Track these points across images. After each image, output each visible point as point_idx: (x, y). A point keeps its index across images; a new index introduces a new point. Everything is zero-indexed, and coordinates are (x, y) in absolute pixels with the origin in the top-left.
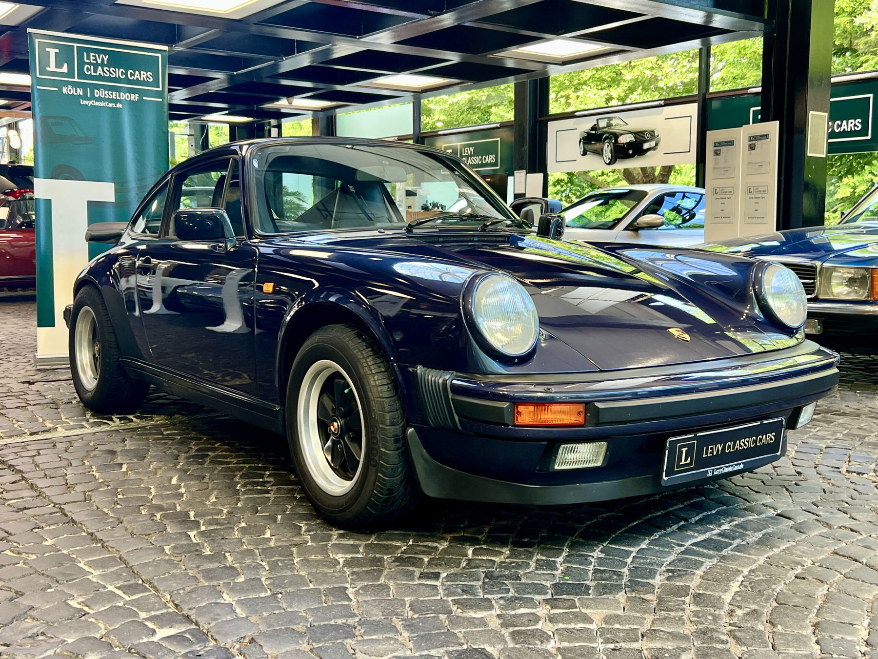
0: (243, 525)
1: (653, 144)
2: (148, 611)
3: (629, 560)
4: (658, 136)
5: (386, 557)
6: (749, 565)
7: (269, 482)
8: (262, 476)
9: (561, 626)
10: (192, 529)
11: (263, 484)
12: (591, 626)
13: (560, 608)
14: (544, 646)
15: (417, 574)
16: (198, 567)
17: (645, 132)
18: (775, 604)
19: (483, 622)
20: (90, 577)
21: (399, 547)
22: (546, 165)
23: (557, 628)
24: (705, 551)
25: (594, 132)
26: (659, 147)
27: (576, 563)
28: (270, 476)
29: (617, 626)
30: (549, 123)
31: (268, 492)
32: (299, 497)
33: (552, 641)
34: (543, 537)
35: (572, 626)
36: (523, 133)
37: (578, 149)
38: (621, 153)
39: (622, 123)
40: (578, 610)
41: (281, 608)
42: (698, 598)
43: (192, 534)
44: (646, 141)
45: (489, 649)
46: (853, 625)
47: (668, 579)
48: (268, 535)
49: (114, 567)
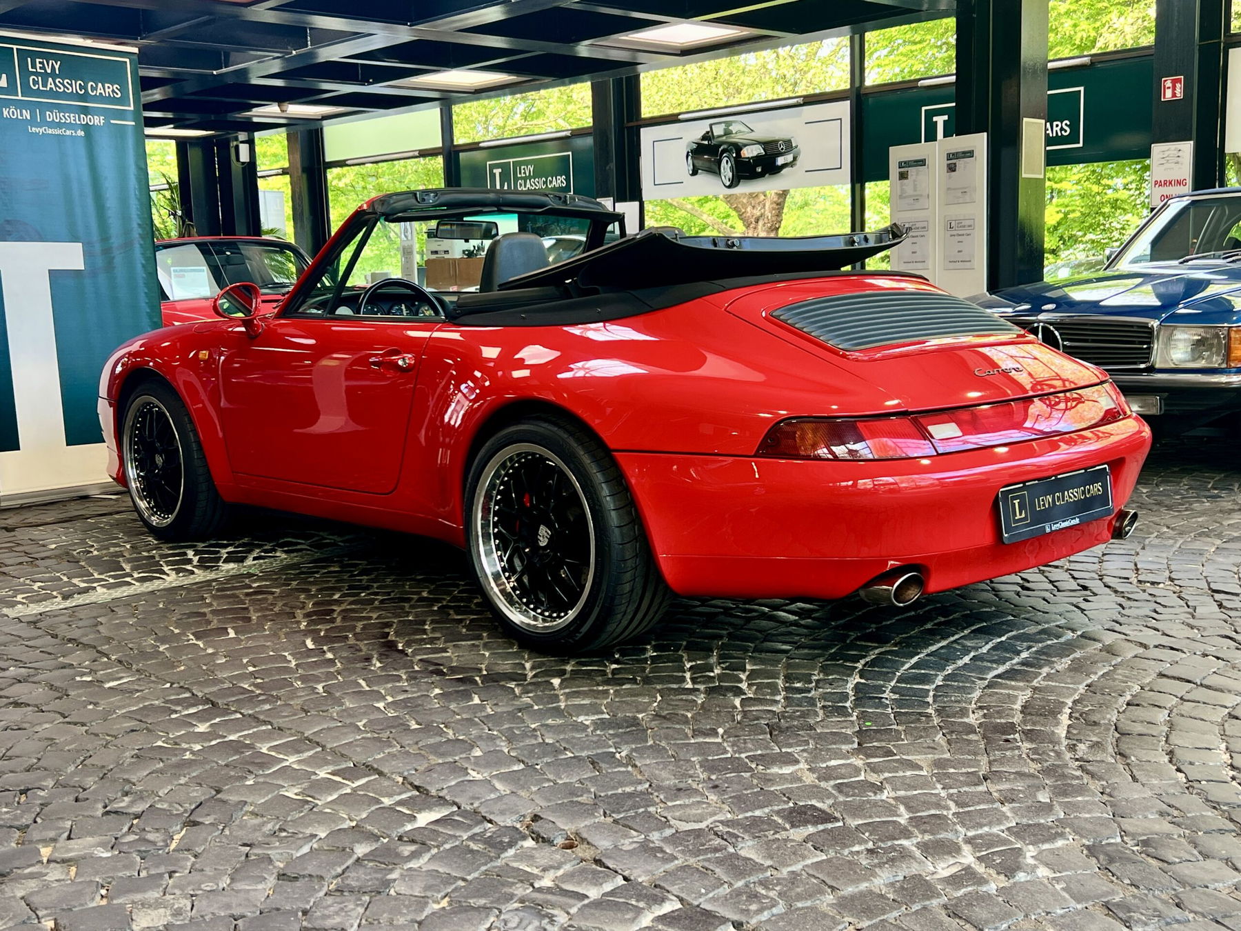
0: (437, 691)
1: (789, 158)
2: (390, 795)
3: (930, 700)
4: (796, 147)
5: (640, 716)
6: (1072, 695)
7: (438, 639)
8: (424, 632)
9: (887, 775)
10: (378, 701)
11: (432, 640)
12: (922, 773)
13: (877, 757)
14: (878, 797)
15: (690, 733)
16: (417, 743)
17: (778, 141)
18: (1117, 735)
19: (795, 778)
20: (287, 764)
21: (650, 703)
22: (640, 191)
23: (882, 777)
24: (1013, 683)
25: (706, 142)
26: (798, 162)
27: (871, 707)
28: (433, 630)
29: (952, 770)
30: (642, 130)
31: (444, 650)
32: (487, 654)
33: (886, 791)
34: (818, 681)
35: (901, 774)
36: (607, 145)
37: (686, 167)
38: (746, 171)
39: (748, 130)
40: (898, 757)
41: (549, 780)
42: (1029, 735)
43: (381, 705)
44: (781, 154)
45: (819, 805)
46: (1210, 749)
47: (985, 716)
48: (477, 701)
49: (309, 750)
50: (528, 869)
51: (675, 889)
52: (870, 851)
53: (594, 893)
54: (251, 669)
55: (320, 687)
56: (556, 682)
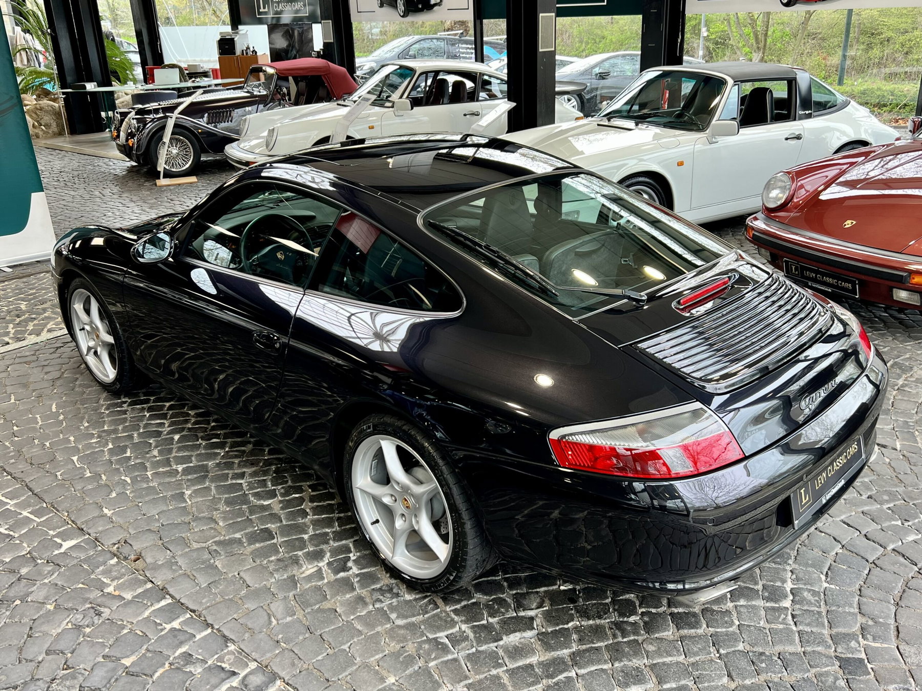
0: (110, 446)
2: (54, 530)
7: (125, 402)
10: (74, 455)
11: (121, 405)
15: (230, 476)
16: (84, 488)
20: (8, 507)
21: (219, 454)
31: (125, 412)
32: (148, 415)
35: (322, 503)
38: (412, 6)
40: (327, 491)
41: (141, 515)
43: (75, 458)
45: (271, 528)
48: (128, 454)
49: (23, 495)
50: (105, 580)
51: (171, 591)
52: (279, 560)
53: (128, 596)
54: (15, 428)
55: (48, 444)
56: (177, 437)
